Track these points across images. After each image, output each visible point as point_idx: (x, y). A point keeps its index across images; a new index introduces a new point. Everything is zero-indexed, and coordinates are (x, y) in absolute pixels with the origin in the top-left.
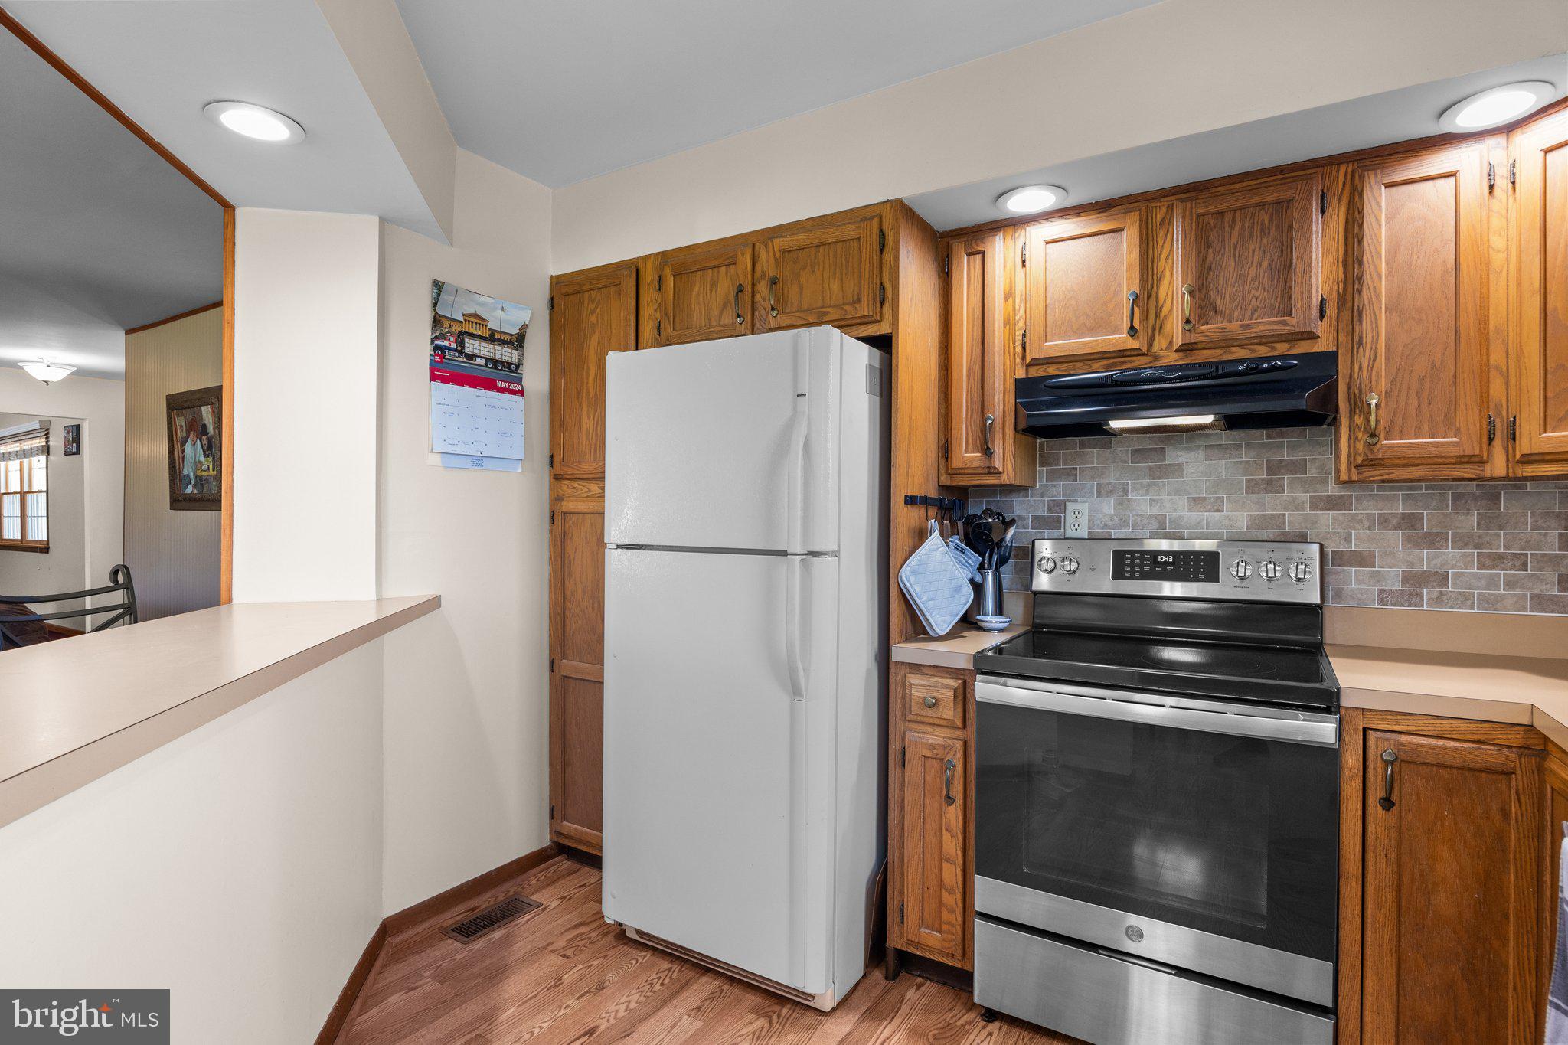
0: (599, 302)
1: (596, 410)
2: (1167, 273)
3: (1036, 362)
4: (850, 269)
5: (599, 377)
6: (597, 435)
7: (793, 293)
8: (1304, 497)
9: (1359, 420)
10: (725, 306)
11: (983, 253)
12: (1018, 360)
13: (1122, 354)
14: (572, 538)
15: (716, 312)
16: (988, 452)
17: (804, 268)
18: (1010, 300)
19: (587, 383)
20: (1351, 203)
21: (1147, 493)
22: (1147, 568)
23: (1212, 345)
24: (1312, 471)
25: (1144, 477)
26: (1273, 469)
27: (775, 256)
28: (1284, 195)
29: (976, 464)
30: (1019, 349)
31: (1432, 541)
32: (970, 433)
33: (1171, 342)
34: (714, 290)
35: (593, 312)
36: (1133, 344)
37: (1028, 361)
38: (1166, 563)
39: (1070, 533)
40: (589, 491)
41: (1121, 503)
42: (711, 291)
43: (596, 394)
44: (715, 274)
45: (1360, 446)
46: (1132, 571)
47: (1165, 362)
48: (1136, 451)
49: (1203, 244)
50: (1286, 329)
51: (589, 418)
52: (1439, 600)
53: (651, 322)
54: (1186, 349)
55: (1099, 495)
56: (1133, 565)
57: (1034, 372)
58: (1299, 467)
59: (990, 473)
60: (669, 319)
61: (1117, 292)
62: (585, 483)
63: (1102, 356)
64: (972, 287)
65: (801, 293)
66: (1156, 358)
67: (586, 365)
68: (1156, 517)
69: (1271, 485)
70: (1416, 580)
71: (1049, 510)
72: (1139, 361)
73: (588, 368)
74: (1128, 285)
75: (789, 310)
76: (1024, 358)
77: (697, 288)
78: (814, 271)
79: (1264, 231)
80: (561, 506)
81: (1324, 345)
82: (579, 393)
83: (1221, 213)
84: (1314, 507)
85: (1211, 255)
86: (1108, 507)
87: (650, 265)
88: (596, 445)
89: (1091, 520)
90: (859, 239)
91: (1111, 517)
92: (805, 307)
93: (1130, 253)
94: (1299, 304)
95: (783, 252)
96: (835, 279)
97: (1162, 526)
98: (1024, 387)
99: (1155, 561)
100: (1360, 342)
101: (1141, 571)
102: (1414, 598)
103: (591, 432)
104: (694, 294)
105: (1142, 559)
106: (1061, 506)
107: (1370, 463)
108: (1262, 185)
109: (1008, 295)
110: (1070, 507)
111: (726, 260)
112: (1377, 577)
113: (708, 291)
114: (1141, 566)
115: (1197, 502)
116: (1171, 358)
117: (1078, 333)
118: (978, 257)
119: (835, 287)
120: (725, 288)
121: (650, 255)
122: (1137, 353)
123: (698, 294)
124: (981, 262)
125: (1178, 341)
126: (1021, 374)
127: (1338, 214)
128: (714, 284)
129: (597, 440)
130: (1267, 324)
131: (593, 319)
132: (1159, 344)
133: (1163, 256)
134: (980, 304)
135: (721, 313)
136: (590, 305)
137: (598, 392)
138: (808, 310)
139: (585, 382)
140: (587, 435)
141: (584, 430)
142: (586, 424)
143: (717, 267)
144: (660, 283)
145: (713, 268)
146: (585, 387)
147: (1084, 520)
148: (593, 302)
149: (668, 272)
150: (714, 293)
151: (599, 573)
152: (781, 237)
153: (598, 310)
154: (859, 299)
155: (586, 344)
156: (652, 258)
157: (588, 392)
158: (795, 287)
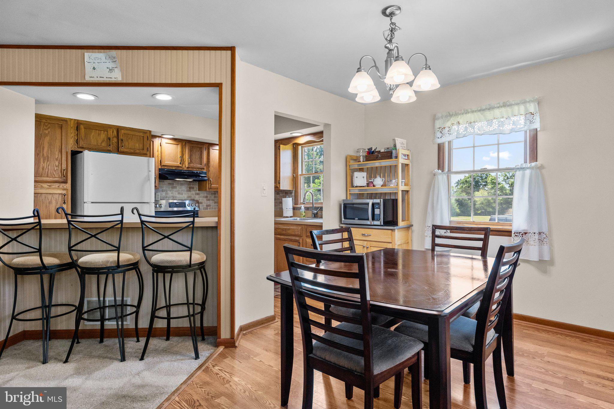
0: (49, 127)
1: (48, 161)
2: (185, 154)
3: (163, 166)
4: (141, 142)
5: (49, 151)
6: (48, 169)
7: (127, 144)
8: (194, 193)
9: (209, 182)
10: (103, 141)
11: (153, 141)
12: (159, 165)
13: (178, 167)
15: (100, 142)
17: (129, 139)
20: (208, 150)
22: (175, 206)
23: (192, 168)
24: (195, 189)
25: (170, 188)
26: (190, 188)
27: (122, 134)
28: (201, 147)
30: (160, 162)
31: (209, 200)
33: (185, 166)
34: (99, 136)
35: (46, 130)
36: (180, 165)
38: (178, 204)
39: (157, 199)
40: (42, 186)
41: (166, 193)
44: (100, 132)
45: (209, 186)
47: (184, 169)
48: (169, 183)
49: (191, 151)
50: (201, 167)
51: (44, 163)
52: (210, 209)
53: (73, 139)
54: (188, 168)
55: (162, 191)
56: (173, 205)
57: (162, 168)
58: (193, 188)
60: (82, 140)
62: (40, 184)
63: (175, 167)
65: (129, 144)
66: (183, 168)
67: (42, 146)
69: (189, 191)
70: (207, 206)
72: (181, 169)
74: (179, 155)
75: (126, 147)
76: (161, 164)
77: (93, 133)
78: (132, 140)
79: (198, 151)
81: (205, 170)
83: (193, 147)
84: (195, 195)
85: (191, 153)
86: (164, 194)
87: (72, 122)
89: (161, 197)
90: (143, 137)
91: (164, 196)
93: (180, 149)
94: (203, 164)
95: (124, 134)
96: (137, 143)
97: (173, 198)
98: (161, 170)
99: (176, 204)
100: (209, 171)
102: (207, 209)
103: (45, 168)
107: (211, 188)
109: (158, 151)
110: (157, 194)
111: (104, 130)
112: (203, 206)
113: (97, 136)
115: (179, 193)
116: (185, 169)
117: (171, 161)
119: (137, 145)
120: (103, 136)
121: (72, 119)
122: (181, 167)
123: (93, 136)
124: (153, 143)
125: (187, 166)
126: (160, 167)
127: (207, 151)
128: (99, 135)
129: (48, 171)
130: (199, 166)
131: (47, 132)
132: (184, 166)
133: (184, 151)
134: (152, 152)
135: (102, 143)
136: (45, 127)
137: (49, 156)
138: (130, 149)
139: (42, 151)
140: (43, 168)
141: (41, 166)
142: (43, 165)
143: (100, 130)
144: (78, 129)
145: (99, 130)
146: (42, 153)
147: (159, 197)
148: (46, 126)
149: (82, 127)
150: (99, 137)
151: (50, 213)
152: (123, 130)
153: (49, 130)
154: (143, 149)
155: (42, 139)
156: (73, 120)
157: (43, 155)
158: (127, 142)
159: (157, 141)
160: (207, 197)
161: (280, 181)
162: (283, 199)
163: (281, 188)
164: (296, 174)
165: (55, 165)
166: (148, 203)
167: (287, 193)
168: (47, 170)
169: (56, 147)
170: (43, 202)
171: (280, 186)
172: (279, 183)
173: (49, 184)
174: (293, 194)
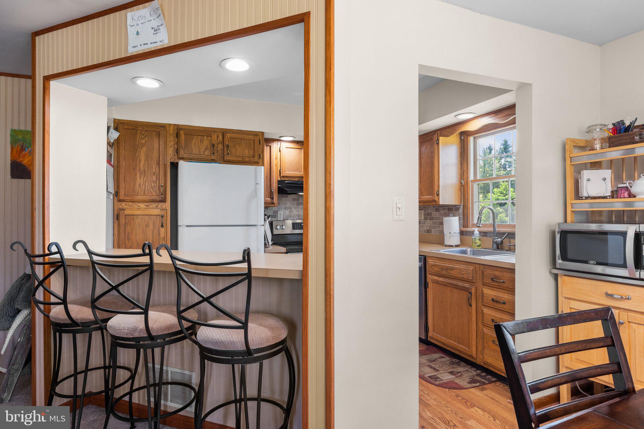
0: (146, 135)
1: (144, 176)
3: (283, 177)
4: (251, 148)
5: (146, 164)
6: (145, 185)
7: (234, 150)
10: (206, 149)
11: (270, 147)
14: (130, 225)
15: (203, 150)
16: (272, 198)
17: (237, 144)
18: (277, 160)
19: (139, 165)
21: (296, 209)
22: (300, 227)
25: (295, 205)
27: (228, 139)
29: (269, 201)
30: (279, 173)
32: (267, 194)
34: (202, 143)
35: (143, 139)
37: (281, 176)
39: (279, 219)
40: (139, 206)
41: (290, 211)
42: (201, 143)
43: (145, 170)
44: (202, 138)
46: (297, 228)
48: (293, 199)
51: (140, 179)
53: (172, 148)
55: (285, 209)
56: (297, 226)
57: (282, 179)
59: (272, 204)
60: (182, 148)
61: (301, 163)
62: (137, 203)
63: (298, 177)
64: (267, 155)
65: (236, 151)
67: (138, 158)
68: (298, 215)
71: (274, 213)
73: (140, 160)
75: (232, 155)
76: (280, 175)
77: (194, 140)
78: (240, 146)
80: (124, 212)
82: (134, 169)
86: (287, 212)
87: (172, 128)
88: (145, 189)
89: (283, 216)
90: (254, 140)
91: (288, 215)
92: (237, 155)
95: (230, 138)
96: (246, 149)
97: (299, 217)
98: (279, 182)
99: (301, 225)
101: (299, 228)
103: (142, 185)
104: (193, 142)
105: (298, 225)
106: (277, 212)
109: (276, 159)
110: (279, 212)
111: (207, 135)
113: (199, 143)
114: (299, 226)
117: (292, 171)
119: (247, 151)
120: (206, 142)
121: (172, 124)
123: (195, 143)
124: (269, 148)
126: (279, 179)
128: (202, 141)
129: (145, 188)
131: (143, 141)
134: (269, 160)
135: (205, 151)
136: (141, 136)
137: (146, 170)
138: (238, 156)
139: (138, 165)
140: (140, 185)
141: (137, 183)
142: (139, 181)
143: (203, 136)
144: (178, 135)
145: (201, 136)
146: (138, 167)
147: (282, 216)
148: (143, 135)
149: (182, 133)
150: (202, 144)
151: (147, 237)
152: (229, 133)
153: (146, 139)
154: (254, 157)
155: (138, 150)
156: (173, 126)
157: (140, 169)
158: (234, 149)
159: (275, 146)
161: (438, 191)
162: (445, 219)
163: (441, 203)
164: (466, 180)
165: (152, 180)
166: (255, 225)
167: (450, 210)
168: (144, 187)
169: (153, 160)
170: (139, 225)
171: (439, 199)
172: (438, 195)
173: (146, 204)
174: (461, 211)
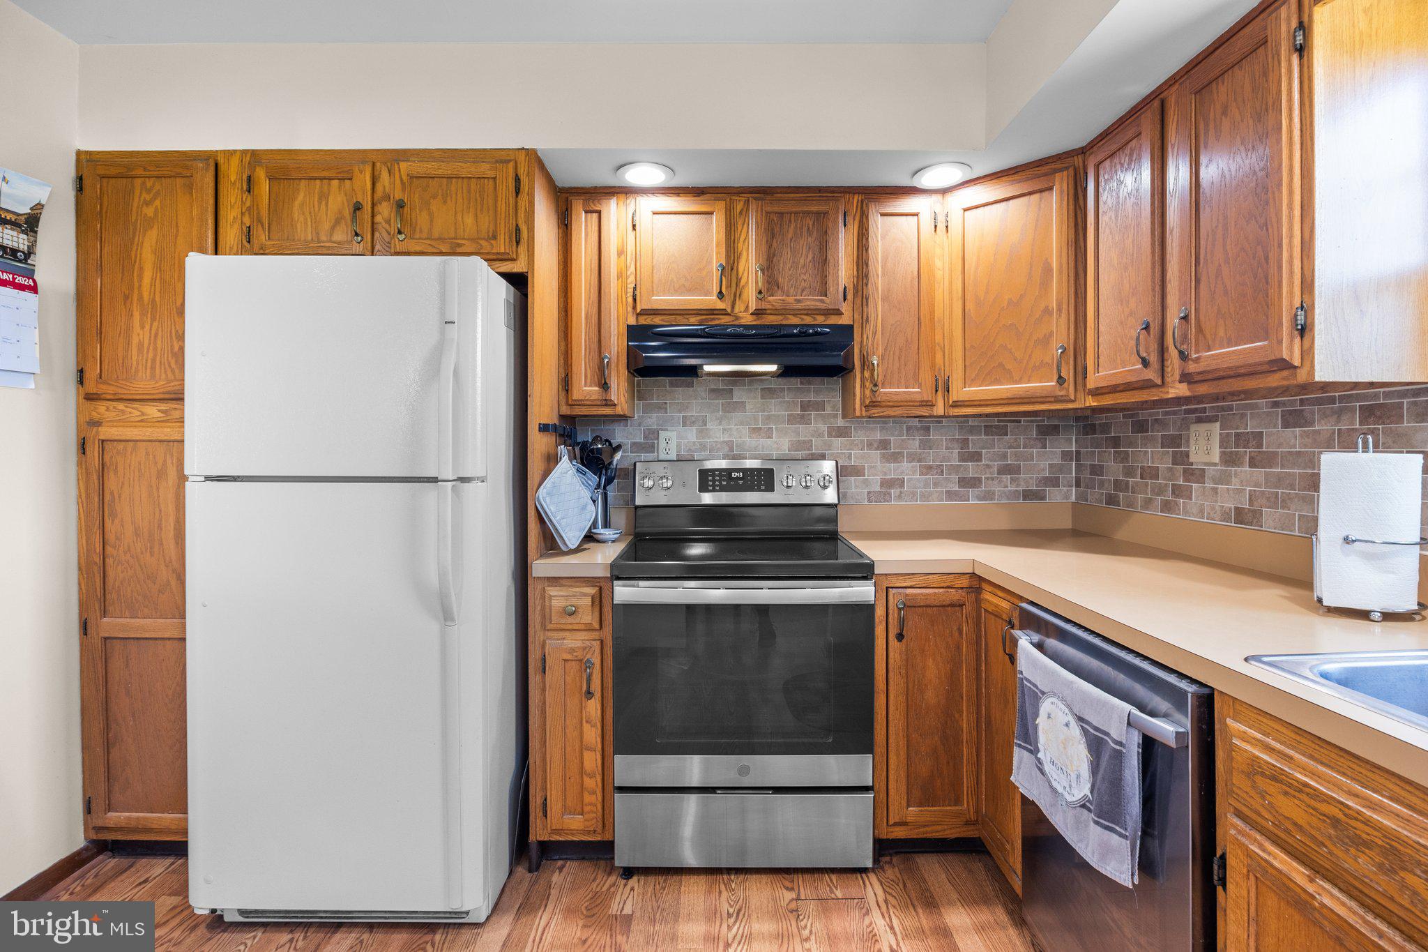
0: (158, 193)
1: (153, 319)
2: (744, 253)
3: (645, 312)
4: (485, 206)
5: (158, 281)
6: (155, 349)
7: (422, 219)
8: (824, 427)
9: (867, 374)
10: (337, 222)
11: (599, 212)
12: (630, 309)
13: (712, 312)
14: (116, 471)
15: (326, 226)
16: (605, 386)
17: (435, 197)
18: (623, 257)
19: (140, 286)
20: (861, 222)
21: (720, 424)
22: (724, 483)
23: (776, 312)
24: (828, 410)
25: (718, 411)
26: (805, 407)
27: (401, 179)
28: (822, 208)
29: (594, 397)
30: (630, 300)
31: (895, 457)
32: (588, 369)
33: (747, 307)
34: (324, 203)
35: (147, 204)
36: (720, 305)
37: (638, 311)
38: (738, 478)
39: (663, 456)
40: (143, 414)
41: (701, 431)
42: (320, 203)
43: (154, 301)
44: (326, 187)
45: (868, 392)
46: (714, 486)
47: (743, 322)
48: (713, 390)
49: (771, 234)
50: (823, 306)
51: (143, 327)
52: (899, 497)
53: (236, 226)
54: (758, 313)
55: (684, 424)
56: (714, 481)
57: (644, 321)
58: (820, 406)
59: (606, 405)
60: (262, 226)
61: (709, 262)
62: (136, 405)
63: (698, 312)
64: (589, 241)
65: (432, 221)
66: (737, 318)
67: (137, 266)
68: (726, 443)
69: (803, 420)
70: (887, 484)
71: (645, 438)
72: (725, 320)
73: (141, 269)
74: (716, 258)
75: (417, 236)
76: (634, 308)
77: (301, 197)
78: (445, 202)
79: (809, 233)
80: (97, 432)
81: (845, 320)
82: (126, 298)
83: (782, 214)
84: (830, 435)
85: (775, 244)
86: (691, 435)
87: (235, 161)
88: (154, 361)
89: (678, 445)
90: (494, 179)
91: (694, 442)
92: (436, 235)
93: (718, 232)
94: (831, 289)
95: (412, 177)
96: (469, 213)
97: (731, 449)
98: (635, 333)
99: (730, 478)
100: (867, 320)
101: (721, 485)
102: (886, 496)
103: (146, 346)
104: (297, 203)
105: (720, 476)
106: (655, 434)
107: (874, 404)
108: (808, 199)
109: (621, 253)
110: (662, 434)
111: (340, 173)
112: (866, 483)
113: (316, 203)
114: (720, 481)
115: (755, 430)
116: (747, 319)
117: (677, 291)
118: (595, 216)
119: (469, 220)
120: (338, 200)
121: (235, 151)
122: (723, 312)
123: (302, 204)
124: (597, 220)
125: (753, 307)
126: (632, 321)
127: (854, 227)
128: (323, 197)
129: (155, 356)
130: (812, 301)
131: (149, 211)
132: (739, 307)
133: (742, 239)
134: (597, 257)
135: (333, 228)
136: (144, 195)
137: (158, 299)
138: (439, 239)
139: (136, 284)
140: (141, 345)
141: (135, 341)
142: (138, 335)
143: (325, 178)
144: (250, 185)
145: (321, 179)
146: (136, 291)
147: (673, 446)
148: (149, 191)
149: (261, 174)
150: (323, 206)
151: (160, 511)
152: (408, 161)
153: (157, 203)
154: (494, 236)
155: (136, 239)
156: (238, 155)
157: (141, 298)
158: (424, 214)
159: (614, 211)
160: (884, 444)
161: (1307, 307)
163: (1319, 372)
165: (173, 330)
166: (434, 480)
168: (151, 355)
169: (176, 266)
170: (140, 470)
172: (1304, 330)
173: (164, 406)
